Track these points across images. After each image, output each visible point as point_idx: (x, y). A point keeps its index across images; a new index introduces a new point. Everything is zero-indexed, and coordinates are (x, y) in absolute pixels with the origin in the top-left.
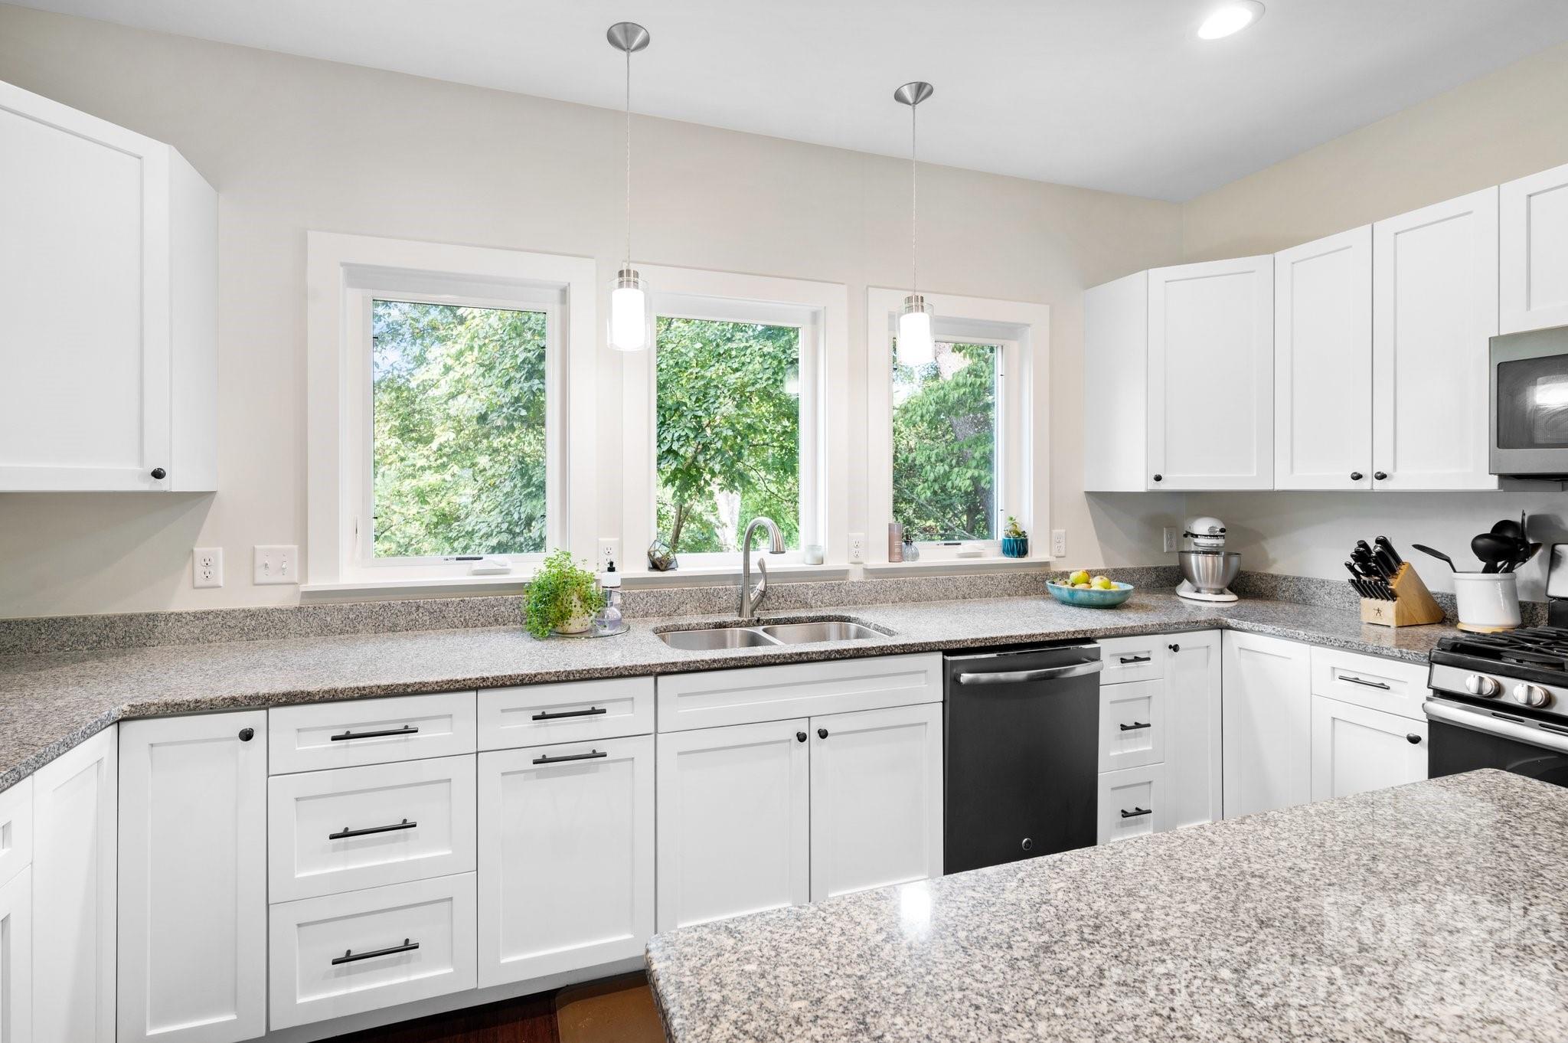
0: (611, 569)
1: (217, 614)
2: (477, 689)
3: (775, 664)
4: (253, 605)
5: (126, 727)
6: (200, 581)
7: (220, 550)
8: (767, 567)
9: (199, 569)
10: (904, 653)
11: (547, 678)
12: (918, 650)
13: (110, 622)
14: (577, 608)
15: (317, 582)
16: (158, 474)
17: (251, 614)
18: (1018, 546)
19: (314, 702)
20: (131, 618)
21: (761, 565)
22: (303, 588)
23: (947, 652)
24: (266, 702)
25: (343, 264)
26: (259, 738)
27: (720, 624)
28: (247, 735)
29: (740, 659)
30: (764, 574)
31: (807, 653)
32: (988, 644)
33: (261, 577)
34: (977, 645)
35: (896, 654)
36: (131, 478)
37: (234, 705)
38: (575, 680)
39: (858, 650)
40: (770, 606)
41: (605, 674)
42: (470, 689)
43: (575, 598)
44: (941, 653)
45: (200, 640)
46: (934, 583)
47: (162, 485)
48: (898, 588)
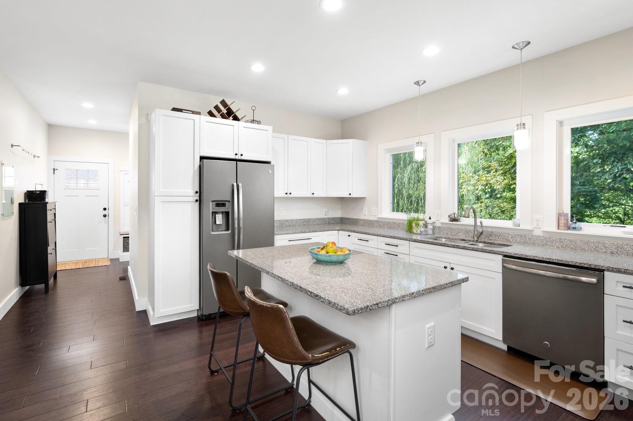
0: (430, 219)
1: (365, 220)
2: (377, 236)
4: (370, 219)
5: (339, 231)
6: (364, 214)
7: (367, 208)
9: (364, 211)
10: (482, 252)
11: (387, 236)
12: (488, 252)
13: (354, 219)
15: (379, 216)
16: (350, 194)
17: (370, 221)
19: (356, 232)
20: (356, 219)
22: (377, 217)
23: (505, 256)
24: (351, 231)
26: (351, 237)
27: (463, 239)
28: (349, 236)
29: (428, 241)
30: (482, 226)
31: (447, 244)
32: (523, 257)
33: (372, 214)
34: (517, 256)
37: (348, 231)
38: (392, 238)
39: (464, 247)
40: (491, 239)
41: (398, 238)
44: (502, 256)
45: (363, 225)
46: (588, 243)
47: (351, 196)
48: (560, 241)
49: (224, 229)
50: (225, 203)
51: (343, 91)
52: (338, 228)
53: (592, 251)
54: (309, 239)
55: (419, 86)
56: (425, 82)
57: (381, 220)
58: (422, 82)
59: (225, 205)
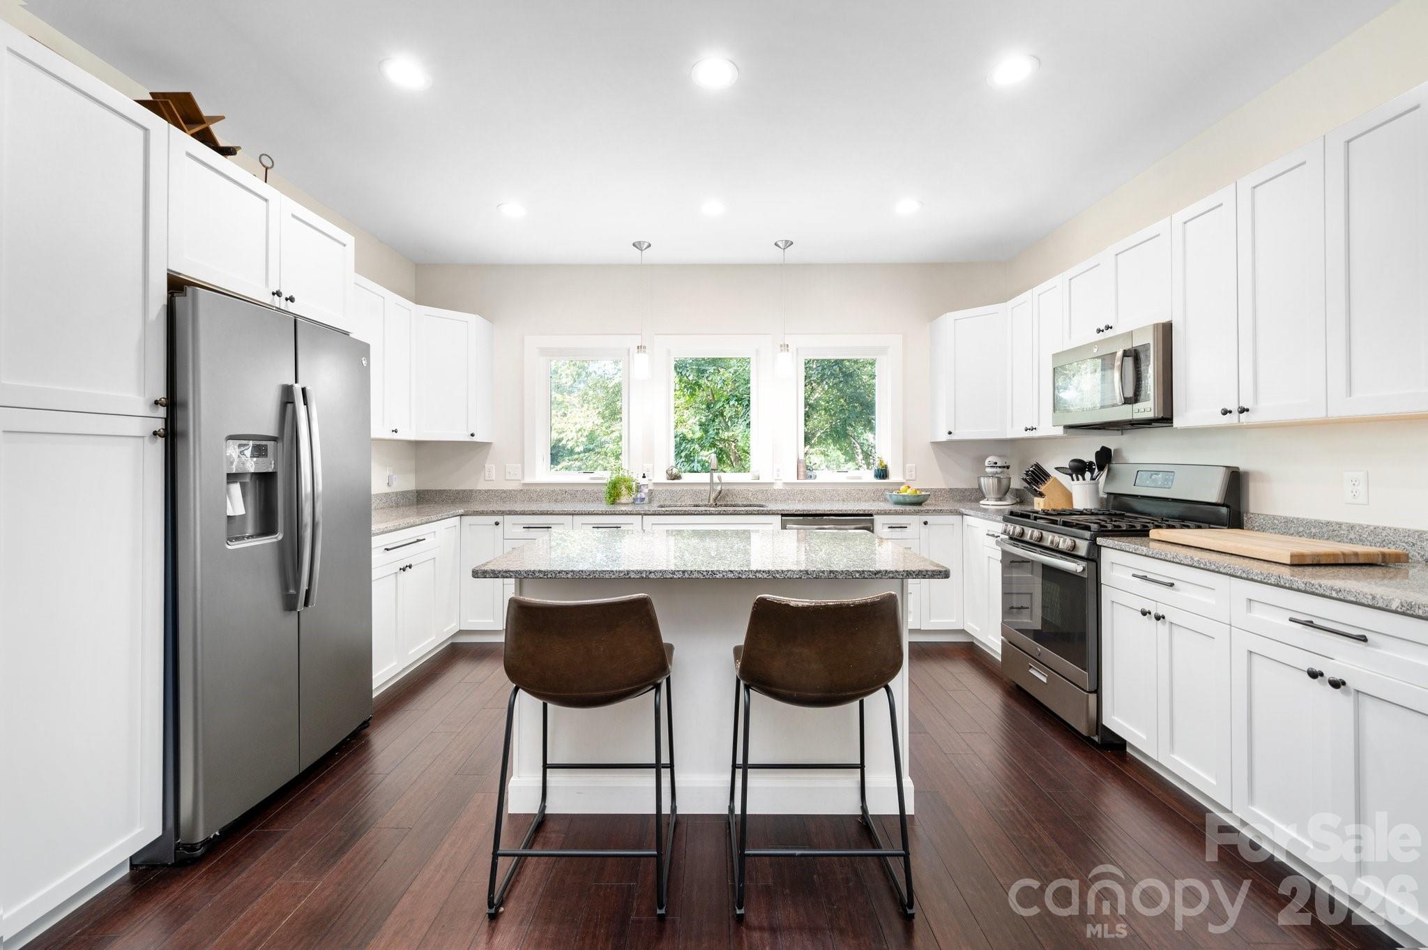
0: (644, 477)
1: (492, 491)
2: (573, 514)
3: (694, 514)
5: (463, 518)
6: (487, 478)
7: (494, 466)
8: (722, 479)
9: (487, 473)
11: (598, 512)
13: (458, 492)
14: (624, 491)
15: (528, 480)
16: (472, 435)
17: (504, 492)
18: (883, 473)
19: (518, 514)
20: (464, 491)
21: (719, 478)
22: (522, 482)
23: (783, 515)
24: (503, 513)
25: (538, 348)
26: (500, 525)
28: (497, 524)
30: (721, 483)
33: (508, 478)
34: (799, 513)
35: (755, 514)
36: (463, 437)
37: (493, 513)
38: (609, 514)
41: (621, 513)
42: (570, 514)
43: (623, 488)
44: (780, 516)
45: (487, 501)
46: (824, 492)
47: (474, 439)
48: (802, 493)
49: (250, 530)
50: (267, 445)
51: (513, 210)
52: (461, 511)
53: (828, 500)
54: (418, 541)
55: (642, 250)
56: (649, 245)
57: (532, 488)
58: (646, 245)
59: (266, 450)
